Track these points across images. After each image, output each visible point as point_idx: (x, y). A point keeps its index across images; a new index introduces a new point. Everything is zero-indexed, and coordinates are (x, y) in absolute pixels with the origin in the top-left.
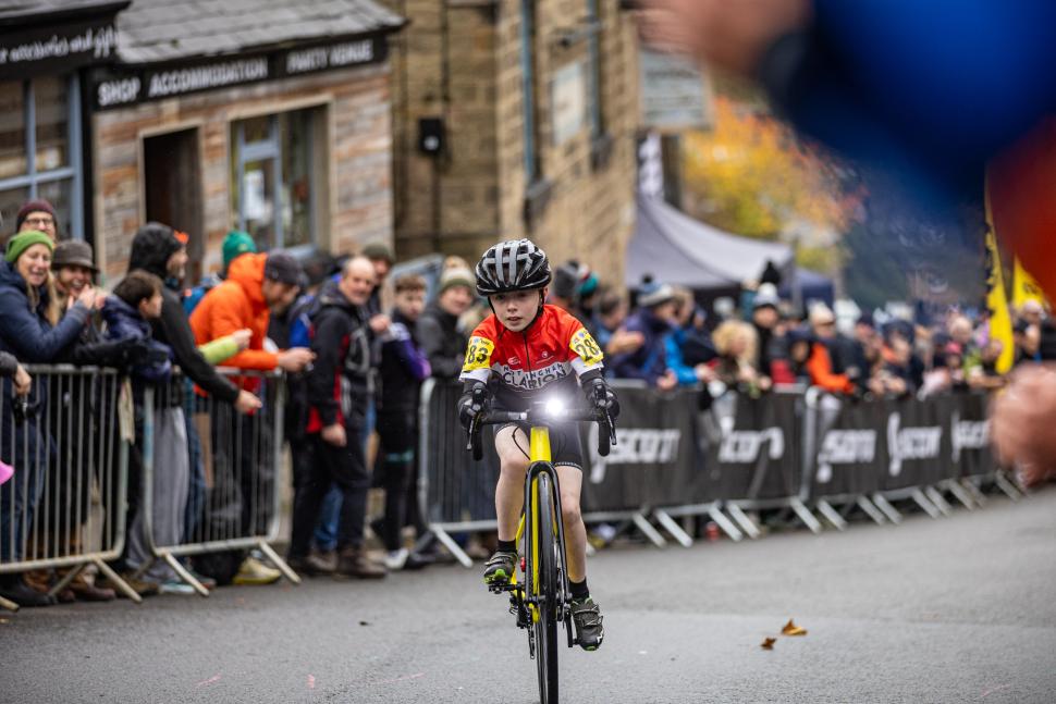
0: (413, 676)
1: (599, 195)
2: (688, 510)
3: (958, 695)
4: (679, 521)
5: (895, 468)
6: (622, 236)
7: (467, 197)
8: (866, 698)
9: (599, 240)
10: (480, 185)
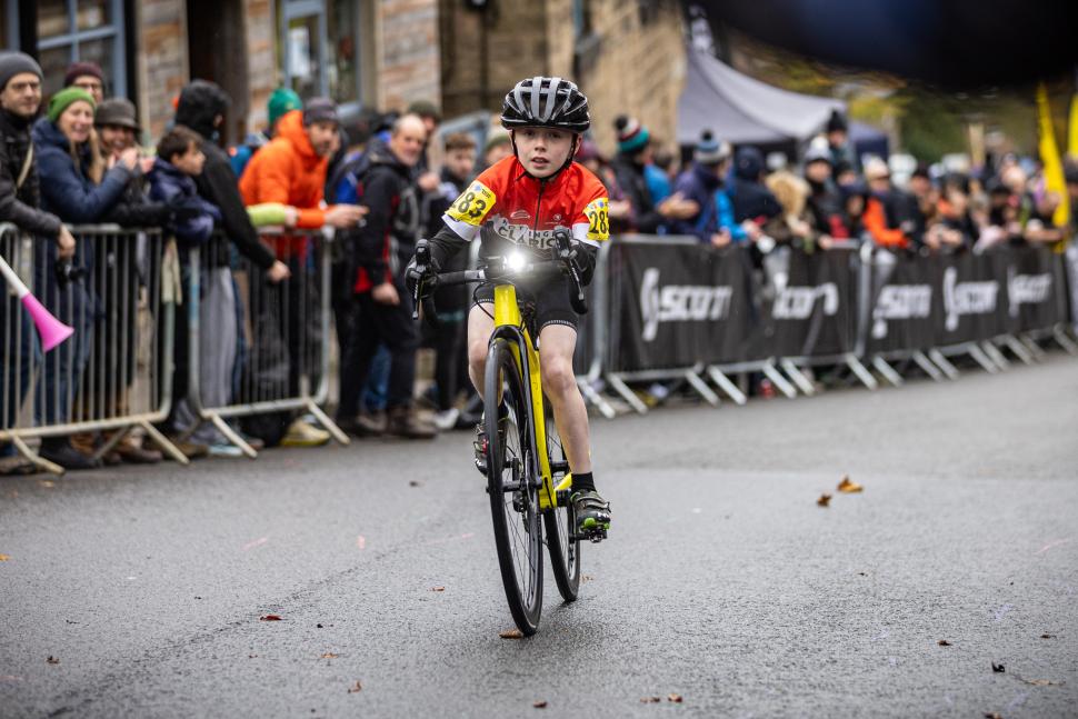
0: (464, 536)
1: (649, 50)
2: (742, 368)
3: (1017, 550)
4: (733, 378)
5: (952, 323)
6: (674, 91)
7: (516, 53)
8: (924, 554)
9: (650, 95)
10: (528, 40)
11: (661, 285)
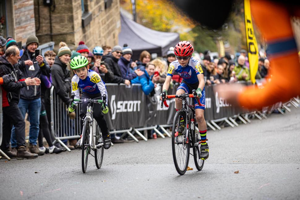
0: (57, 190)
2: (145, 129)
3: (251, 188)
4: (142, 132)
5: (218, 111)
6: (117, 32)
7: (62, 21)
8: (219, 190)
10: (66, 16)
11: (116, 101)
